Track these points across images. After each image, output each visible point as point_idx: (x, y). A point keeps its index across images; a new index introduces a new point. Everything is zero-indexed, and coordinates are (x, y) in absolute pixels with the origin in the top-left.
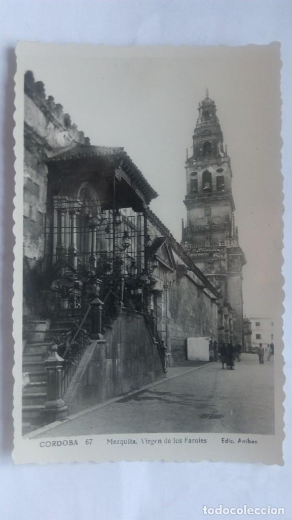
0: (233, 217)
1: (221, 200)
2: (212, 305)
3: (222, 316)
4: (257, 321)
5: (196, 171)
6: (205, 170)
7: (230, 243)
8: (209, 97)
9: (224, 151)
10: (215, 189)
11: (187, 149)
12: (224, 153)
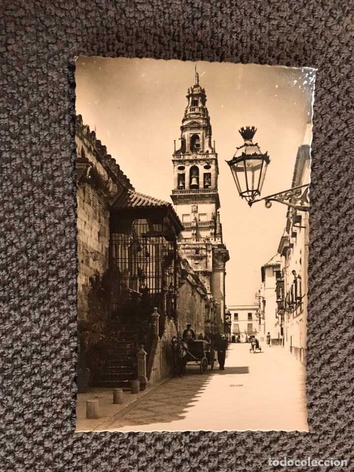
0: (219, 215)
1: (208, 197)
2: (201, 301)
3: (209, 310)
4: (236, 312)
5: (183, 165)
6: (193, 165)
7: (215, 240)
8: (199, 84)
9: (213, 146)
10: (201, 186)
11: (175, 141)
12: (212, 148)
